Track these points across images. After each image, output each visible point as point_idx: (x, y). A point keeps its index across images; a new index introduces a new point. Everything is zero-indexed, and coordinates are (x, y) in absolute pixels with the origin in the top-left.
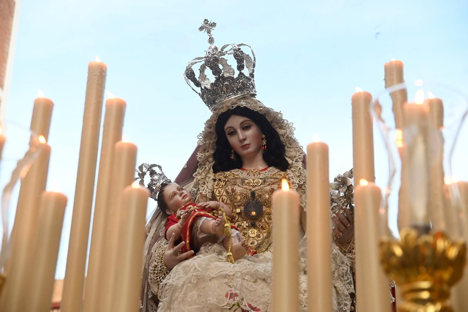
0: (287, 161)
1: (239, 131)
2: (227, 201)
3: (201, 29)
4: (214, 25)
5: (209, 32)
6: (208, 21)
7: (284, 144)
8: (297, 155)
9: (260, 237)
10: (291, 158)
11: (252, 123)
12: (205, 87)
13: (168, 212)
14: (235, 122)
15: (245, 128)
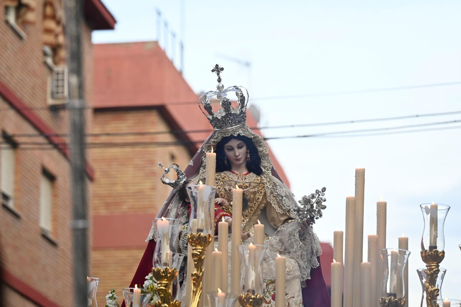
0: (262, 169)
1: (236, 149)
2: (225, 195)
3: (213, 71)
4: (222, 69)
5: (218, 74)
6: (218, 66)
7: (261, 157)
8: (268, 165)
9: (244, 222)
10: (265, 167)
11: (244, 144)
12: (216, 117)
13: (187, 200)
14: (234, 143)
15: (239, 147)
